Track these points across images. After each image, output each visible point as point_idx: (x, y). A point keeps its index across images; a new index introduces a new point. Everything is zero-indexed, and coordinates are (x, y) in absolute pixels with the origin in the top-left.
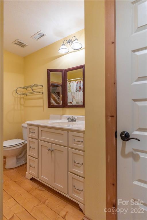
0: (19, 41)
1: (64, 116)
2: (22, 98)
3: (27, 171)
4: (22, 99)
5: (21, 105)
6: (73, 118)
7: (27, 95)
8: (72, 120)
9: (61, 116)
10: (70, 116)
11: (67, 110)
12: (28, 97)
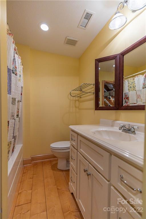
0: (68, 38)
1: (118, 122)
2: (77, 100)
3: (69, 182)
4: (77, 102)
5: (76, 107)
6: (131, 128)
7: (81, 97)
8: (129, 130)
9: (114, 121)
10: (126, 123)
11: (123, 114)
12: (82, 99)
